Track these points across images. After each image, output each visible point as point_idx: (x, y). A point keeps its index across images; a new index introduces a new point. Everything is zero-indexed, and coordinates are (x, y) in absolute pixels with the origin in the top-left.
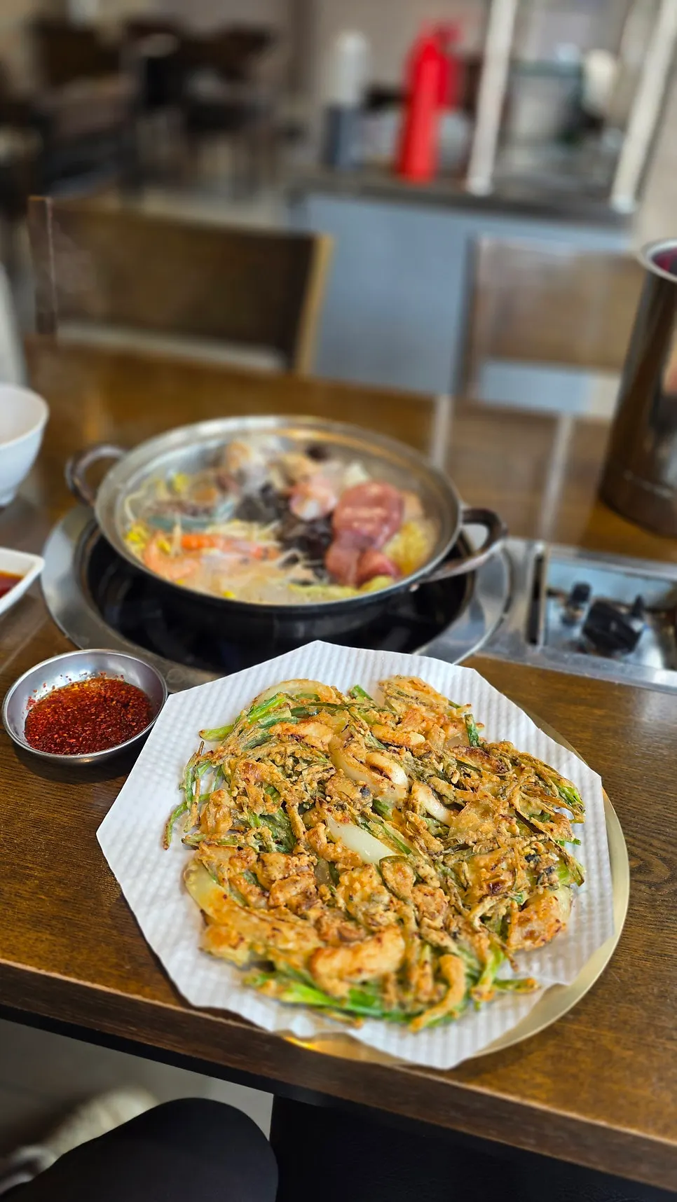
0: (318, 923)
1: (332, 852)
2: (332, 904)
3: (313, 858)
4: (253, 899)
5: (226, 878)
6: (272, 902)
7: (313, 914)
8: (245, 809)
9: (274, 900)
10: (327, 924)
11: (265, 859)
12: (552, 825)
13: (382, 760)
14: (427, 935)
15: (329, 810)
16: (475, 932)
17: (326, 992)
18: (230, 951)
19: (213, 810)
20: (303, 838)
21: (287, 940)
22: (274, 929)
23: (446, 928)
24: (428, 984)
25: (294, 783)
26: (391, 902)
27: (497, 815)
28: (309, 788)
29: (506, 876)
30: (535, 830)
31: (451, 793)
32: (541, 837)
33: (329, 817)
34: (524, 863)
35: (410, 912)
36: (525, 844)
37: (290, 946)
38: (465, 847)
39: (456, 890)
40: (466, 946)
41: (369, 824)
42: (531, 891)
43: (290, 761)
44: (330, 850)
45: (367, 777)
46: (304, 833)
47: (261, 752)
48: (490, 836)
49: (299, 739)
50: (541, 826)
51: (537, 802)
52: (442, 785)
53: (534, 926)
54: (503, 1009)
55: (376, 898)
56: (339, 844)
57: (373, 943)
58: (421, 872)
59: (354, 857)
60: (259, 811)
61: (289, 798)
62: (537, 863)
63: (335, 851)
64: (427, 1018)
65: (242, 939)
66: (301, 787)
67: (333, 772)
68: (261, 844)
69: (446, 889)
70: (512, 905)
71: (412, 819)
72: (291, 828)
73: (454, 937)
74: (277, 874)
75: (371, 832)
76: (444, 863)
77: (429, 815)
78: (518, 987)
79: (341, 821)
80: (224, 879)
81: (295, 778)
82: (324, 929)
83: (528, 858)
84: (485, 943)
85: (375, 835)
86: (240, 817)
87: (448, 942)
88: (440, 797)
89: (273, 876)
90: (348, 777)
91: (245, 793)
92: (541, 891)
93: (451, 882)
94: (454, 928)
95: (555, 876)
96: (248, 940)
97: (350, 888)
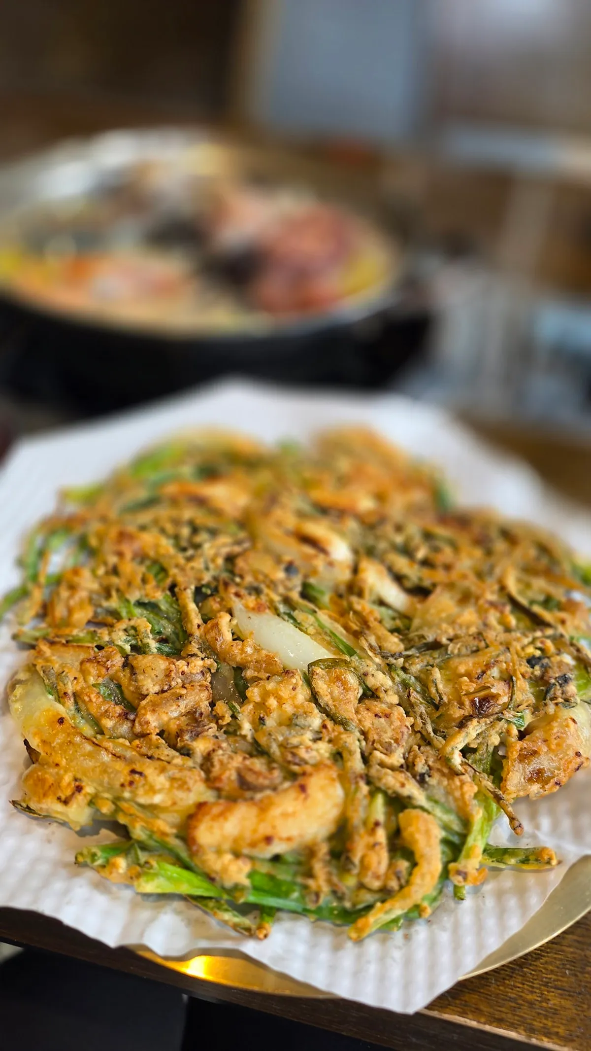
0: (207, 761)
1: (237, 653)
2: (232, 731)
3: (208, 662)
4: (108, 723)
5: (70, 692)
6: (138, 729)
7: (200, 747)
8: (114, 593)
9: (140, 724)
10: (221, 762)
11: (134, 663)
12: (563, 615)
13: (318, 529)
14: (380, 779)
15: (237, 595)
16: (454, 773)
17: (210, 878)
18: (59, 807)
19: (64, 593)
20: (197, 633)
21: (152, 790)
22: (133, 772)
23: (408, 766)
24: (380, 860)
25: (189, 559)
26: (324, 726)
27: (481, 602)
28: (211, 566)
29: (499, 688)
30: (538, 622)
31: (413, 573)
32: (549, 632)
33: (237, 605)
34: (525, 668)
35: (353, 742)
36: (526, 641)
37: (157, 799)
38: (436, 646)
39: (423, 709)
40: (439, 794)
41: (296, 614)
42: (535, 709)
43: (185, 532)
44: (236, 651)
45: (293, 551)
46: (199, 626)
47: (145, 517)
48: (473, 630)
49: (201, 502)
50: (547, 616)
51: (540, 584)
52: (402, 564)
53: (544, 762)
54: (500, 895)
55: (301, 721)
56: (250, 641)
57: (292, 794)
58: (371, 682)
59: (270, 661)
60: (134, 596)
61: (180, 579)
62: (545, 669)
63: (242, 651)
64: (376, 918)
65: (79, 789)
66: (199, 564)
67: (246, 545)
68: (133, 642)
69: (408, 707)
70: (508, 732)
71: (358, 607)
72: (181, 617)
73: (421, 780)
74: (150, 686)
75: (297, 624)
76: (404, 669)
77: (381, 603)
78: (526, 861)
79: (253, 609)
80: (65, 693)
81: (190, 552)
82: (216, 770)
83: (532, 661)
84: (470, 790)
85: (304, 629)
86: (105, 604)
87: (412, 789)
88: (399, 579)
89: (145, 688)
90: (268, 551)
91: (115, 571)
92: (551, 709)
93: (416, 697)
94: (421, 767)
95: (572, 688)
96: (89, 789)
97: (261, 705)
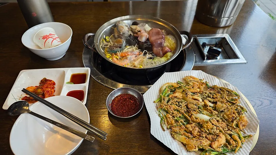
0: (206, 137)
2: (206, 132)
3: (194, 123)
4: (190, 136)
5: (182, 134)
6: (194, 136)
7: (204, 136)
8: (175, 117)
11: (186, 127)
12: (236, 101)
13: (196, 97)
14: (227, 133)
16: (235, 129)
17: (218, 152)
18: (195, 149)
19: (169, 119)
20: (190, 119)
21: (204, 143)
22: (200, 142)
23: (229, 130)
24: (234, 142)
25: (181, 108)
26: (217, 128)
27: (224, 102)
29: (234, 115)
31: (212, 100)
32: (236, 105)
33: (193, 113)
35: (221, 129)
36: (234, 107)
37: (205, 144)
38: (222, 111)
39: (226, 121)
40: (234, 132)
42: (239, 116)
43: (177, 103)
44: (197, 120)
45: (195, 102)
47: (170, 103)
48: (226, 107)
49: (176, 97)
50: (234, 102)
51: (231, 97)
52: (210, 99)
53: (243, 123)
54: (247, 142)
55: (214, 128)
56: (199, 119)
57: (220, 138)
58: (217, 119)
59: (203, 120)
60: (178, 116)
61: (182, 112)
62: (238, 110)
63: (199, 121)
64: (237, 150)
65: (196, 146)
66: (183, 108)
67: (187, 103)
68: (182, 123)
69: (224, 122)
70: (237, 121)
71: (209, 108)
72: (186, 118)
73: (231, 131)
74: (191, 130)
75: (203, 114)
76: (220, 116)
77: (210, 106)
78: (249, 137)
79: (196, 114)
83: (236, 110)
84: (238, 130)
86: (175, 119)
87: (231, 133)
88: (210, 102)
90: (190, 103)
91: (173, 113)
92: (241, 116)
93: (224, 120)
94: (231, 129)
95: (242, 112)
96: (197, 146)
97: (207, 127)
